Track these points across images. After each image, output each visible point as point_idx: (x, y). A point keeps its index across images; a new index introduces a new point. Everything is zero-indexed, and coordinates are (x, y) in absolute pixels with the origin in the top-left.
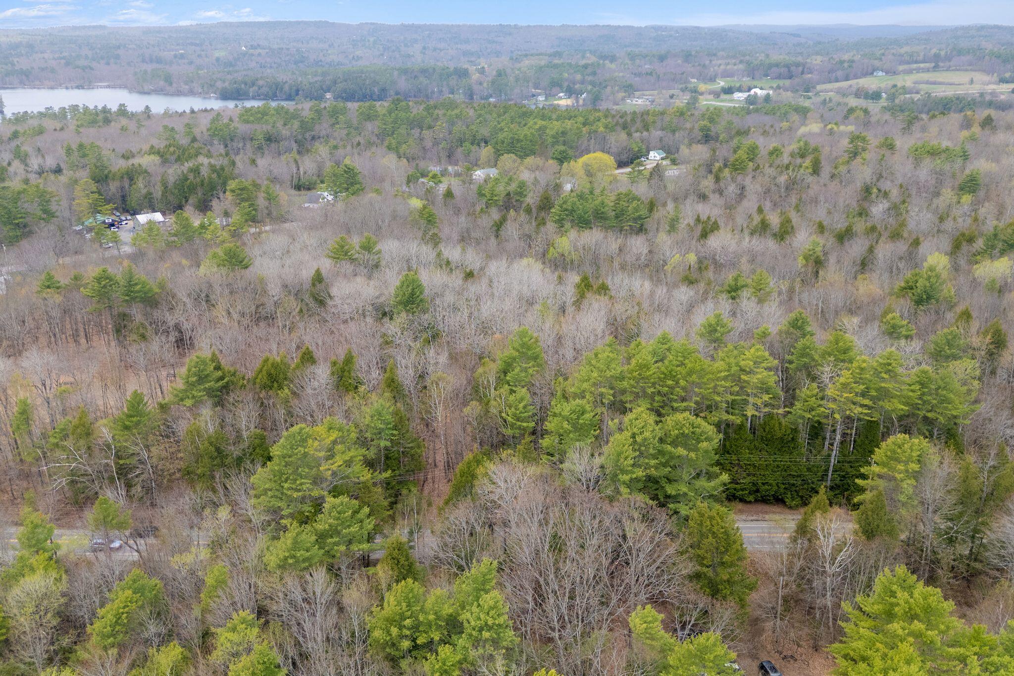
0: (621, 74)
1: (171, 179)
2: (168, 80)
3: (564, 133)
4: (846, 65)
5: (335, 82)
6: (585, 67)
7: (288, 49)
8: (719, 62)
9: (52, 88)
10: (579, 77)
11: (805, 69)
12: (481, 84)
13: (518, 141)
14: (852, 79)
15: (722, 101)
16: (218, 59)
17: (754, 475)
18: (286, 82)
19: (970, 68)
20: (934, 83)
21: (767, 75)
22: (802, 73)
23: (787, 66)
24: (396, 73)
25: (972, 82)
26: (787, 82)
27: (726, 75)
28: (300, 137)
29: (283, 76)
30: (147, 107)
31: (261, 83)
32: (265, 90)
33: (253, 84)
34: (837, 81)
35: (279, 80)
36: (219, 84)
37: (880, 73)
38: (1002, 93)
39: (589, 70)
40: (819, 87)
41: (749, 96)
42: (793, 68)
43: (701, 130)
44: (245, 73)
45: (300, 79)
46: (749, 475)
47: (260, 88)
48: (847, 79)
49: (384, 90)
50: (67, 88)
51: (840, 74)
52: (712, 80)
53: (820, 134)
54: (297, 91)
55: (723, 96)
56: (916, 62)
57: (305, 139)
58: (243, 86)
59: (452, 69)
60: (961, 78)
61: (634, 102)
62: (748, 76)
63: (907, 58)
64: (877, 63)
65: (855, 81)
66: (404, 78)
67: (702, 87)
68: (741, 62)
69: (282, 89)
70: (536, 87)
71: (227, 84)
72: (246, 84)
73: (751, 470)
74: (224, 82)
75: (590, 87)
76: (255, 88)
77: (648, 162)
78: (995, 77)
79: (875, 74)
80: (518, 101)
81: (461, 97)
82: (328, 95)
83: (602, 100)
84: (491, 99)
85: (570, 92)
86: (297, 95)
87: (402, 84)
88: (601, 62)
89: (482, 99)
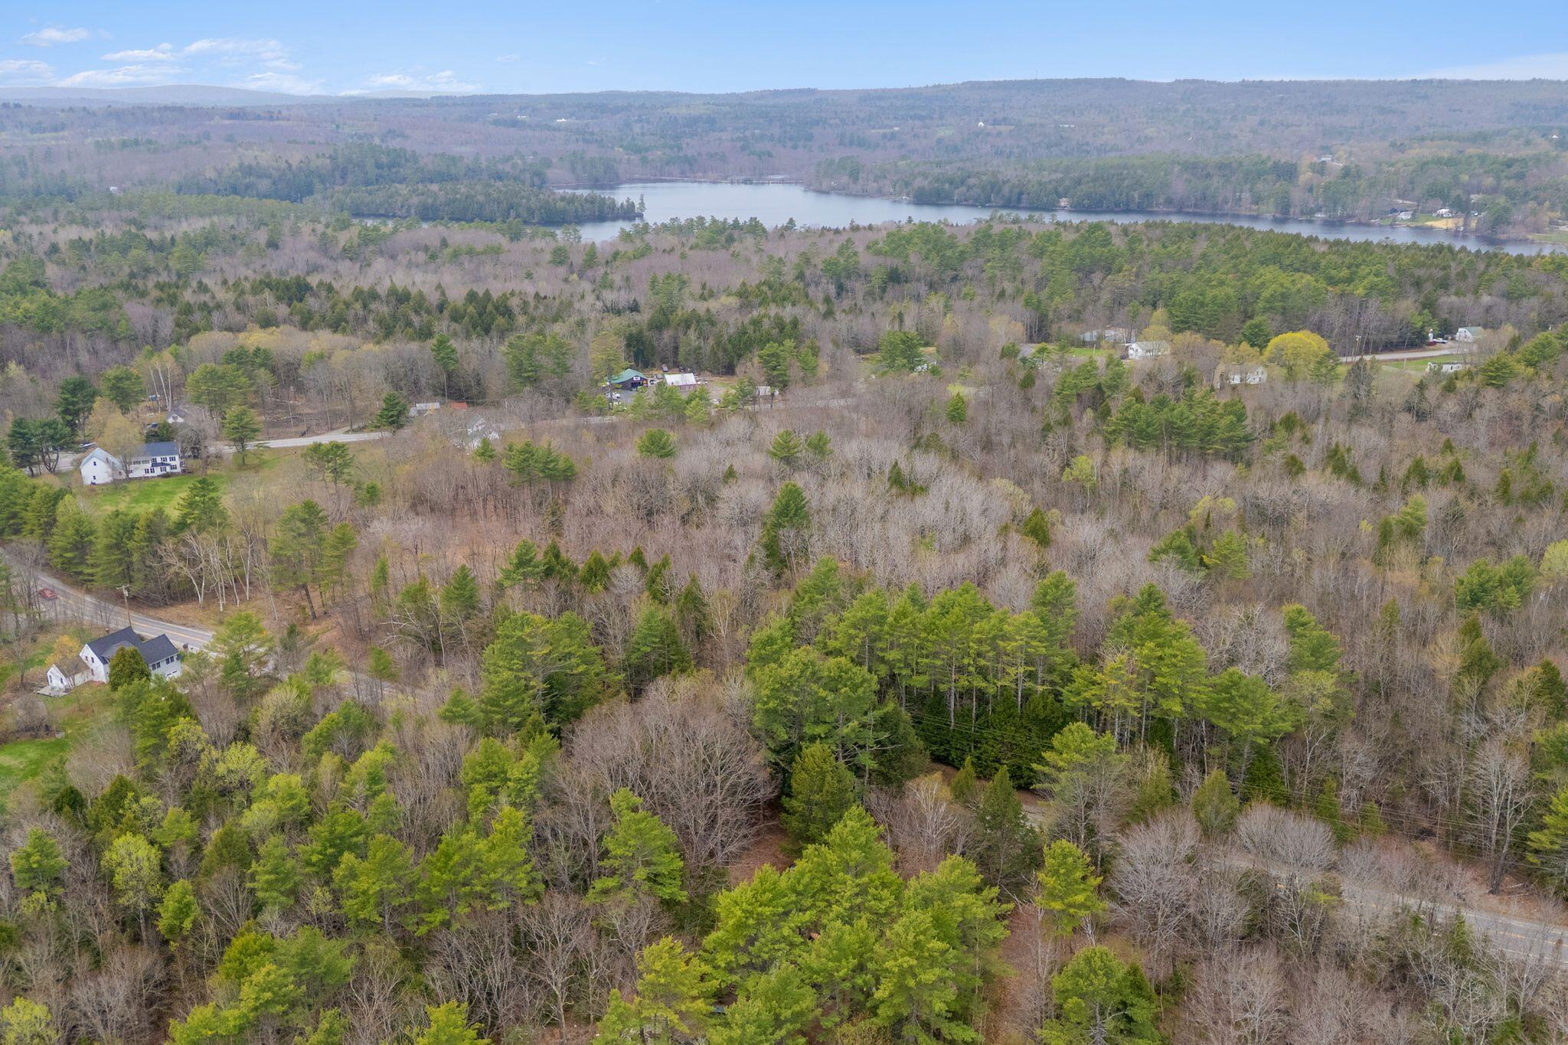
2: (855, 174)
3: (1284, 296)
5: (1079, 182)
6: (1509, 164)
7: (1042, 126)
9: (715, 182)
10: (1489, 181)
12: (1309, 189)
13: (1202, 305)
16: (939, 141)
18: (1009, 181)
24: (1177, 169)
29: (1009, 173)
31: (972, 181)
32: (976, 191)
33: (962, 183)
35: (1000, 177)
36: (919, 182)
39: (1514, 169)
44: (961, 164)
45: (1030, 177)
47: (969, 188)
49: (1148, 196)
50: (732, 183)
54: (1021, 194)
58: (947, 186)
59: (1270, 163)
66: (1186, 178)
69: (1000, 191)
70: (1400, 196)
71: (926, 183)
72: (951, 183)
74: (926, 178)
75: (1500, 200)
76: (963, 189)
80: (1363, 219)
81: (1269, 209)
82: (1063, 202)
83: (1509, 223)
84: (1319, 215)
85: (1461, 207)
86: (1019, 200)
87: (1180, 187)
88: (1554, 154)
89: (1302, 213)
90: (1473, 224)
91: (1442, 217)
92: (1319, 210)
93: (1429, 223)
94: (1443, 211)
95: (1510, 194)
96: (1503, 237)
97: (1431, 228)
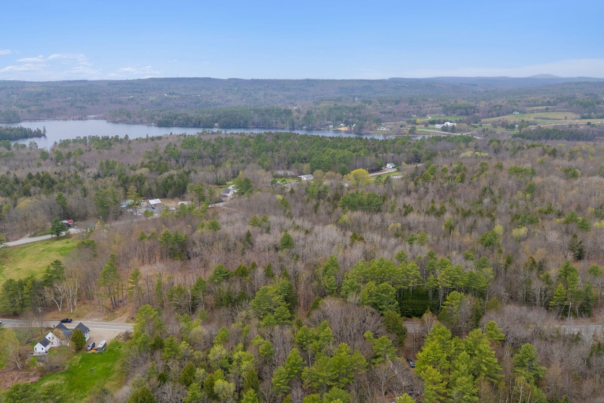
0: (374, 113)
1: (160, 182)
2: (129, 115)
3: (344, 157)
4: (498, 108)
5: (220, 117)
6: (355, 109)
7: (190, 95)
8: (429, 105)
10: (351, 114)
11: (475, 110)
12: (298, 118)
13: (323, 162)
14: (501, 116)
15: (429, 129)
16: (152, 101)
17: (414, 308)
18: (193, 117)
19: (565, 110)
20: (546, 119)
21: (454, 113)
22: (474, 112)
23: (466, 109)
24: (252, 112)
25: (566, 118)
26: (465, 118)
27: (432, 112)
28: (212, 156)
29: (191, 114)
30: (127, 136)
31: (180, 117)
32: (182, 121)
33: (175, 118)
34: (493, 117)
35: (189, 116)
36: (157, 118)
37: (517, 113)
38: (582, 125)
39: (357, 110)
40: (482, 120)
41: (443, 126)
42: (468, 110)
43: (413, 152)
44: (169, 111)
45: (200, 116)
46: (411, 307)
47: (179, 120)
48: (498, 116)
49: (246, 122)
51: (494, 113)
52: (424, 116)
53: (471, 157)
54: (200, 122)
55: (430, 126)
56: (538, 106)
57: (215, 157)
58: (169, 119)
59: (282, 110)
60: (560, 115)
61: (381, 129)
62: (444, 113)
63: (532, 103)
64: (515, 107)
65: (503, 117)
66: (257, 115)
67: (419, 120)
68: (441, 105)
69: (191, 121)
70: (328, 120)
71: (160, 118)
72: (171, 118)
73: (412, 306)
74: (159, 116)
75: (357, 121)
76: (177, 120)
77: (386, 169)
78: (579, 116)
79: (514, 113)
80: (319, 128)
81: (287, 126)
82: (216, 125)
83: (364, 128)
84: (304, 127)
85: (347, 124)
86: (199, 124)
87: (256, 118)
88: (364, 105)
89: (299, 127)
90: (353, 129)
91: (341, 127)
92: (304, 125)
93: (339, 129)
94: (342, 125)
95: (359, 119)
96: (363, 132)
97: (340, 130)
